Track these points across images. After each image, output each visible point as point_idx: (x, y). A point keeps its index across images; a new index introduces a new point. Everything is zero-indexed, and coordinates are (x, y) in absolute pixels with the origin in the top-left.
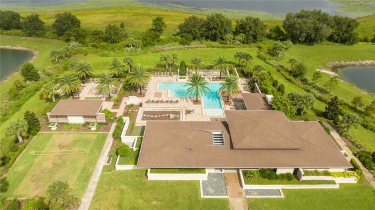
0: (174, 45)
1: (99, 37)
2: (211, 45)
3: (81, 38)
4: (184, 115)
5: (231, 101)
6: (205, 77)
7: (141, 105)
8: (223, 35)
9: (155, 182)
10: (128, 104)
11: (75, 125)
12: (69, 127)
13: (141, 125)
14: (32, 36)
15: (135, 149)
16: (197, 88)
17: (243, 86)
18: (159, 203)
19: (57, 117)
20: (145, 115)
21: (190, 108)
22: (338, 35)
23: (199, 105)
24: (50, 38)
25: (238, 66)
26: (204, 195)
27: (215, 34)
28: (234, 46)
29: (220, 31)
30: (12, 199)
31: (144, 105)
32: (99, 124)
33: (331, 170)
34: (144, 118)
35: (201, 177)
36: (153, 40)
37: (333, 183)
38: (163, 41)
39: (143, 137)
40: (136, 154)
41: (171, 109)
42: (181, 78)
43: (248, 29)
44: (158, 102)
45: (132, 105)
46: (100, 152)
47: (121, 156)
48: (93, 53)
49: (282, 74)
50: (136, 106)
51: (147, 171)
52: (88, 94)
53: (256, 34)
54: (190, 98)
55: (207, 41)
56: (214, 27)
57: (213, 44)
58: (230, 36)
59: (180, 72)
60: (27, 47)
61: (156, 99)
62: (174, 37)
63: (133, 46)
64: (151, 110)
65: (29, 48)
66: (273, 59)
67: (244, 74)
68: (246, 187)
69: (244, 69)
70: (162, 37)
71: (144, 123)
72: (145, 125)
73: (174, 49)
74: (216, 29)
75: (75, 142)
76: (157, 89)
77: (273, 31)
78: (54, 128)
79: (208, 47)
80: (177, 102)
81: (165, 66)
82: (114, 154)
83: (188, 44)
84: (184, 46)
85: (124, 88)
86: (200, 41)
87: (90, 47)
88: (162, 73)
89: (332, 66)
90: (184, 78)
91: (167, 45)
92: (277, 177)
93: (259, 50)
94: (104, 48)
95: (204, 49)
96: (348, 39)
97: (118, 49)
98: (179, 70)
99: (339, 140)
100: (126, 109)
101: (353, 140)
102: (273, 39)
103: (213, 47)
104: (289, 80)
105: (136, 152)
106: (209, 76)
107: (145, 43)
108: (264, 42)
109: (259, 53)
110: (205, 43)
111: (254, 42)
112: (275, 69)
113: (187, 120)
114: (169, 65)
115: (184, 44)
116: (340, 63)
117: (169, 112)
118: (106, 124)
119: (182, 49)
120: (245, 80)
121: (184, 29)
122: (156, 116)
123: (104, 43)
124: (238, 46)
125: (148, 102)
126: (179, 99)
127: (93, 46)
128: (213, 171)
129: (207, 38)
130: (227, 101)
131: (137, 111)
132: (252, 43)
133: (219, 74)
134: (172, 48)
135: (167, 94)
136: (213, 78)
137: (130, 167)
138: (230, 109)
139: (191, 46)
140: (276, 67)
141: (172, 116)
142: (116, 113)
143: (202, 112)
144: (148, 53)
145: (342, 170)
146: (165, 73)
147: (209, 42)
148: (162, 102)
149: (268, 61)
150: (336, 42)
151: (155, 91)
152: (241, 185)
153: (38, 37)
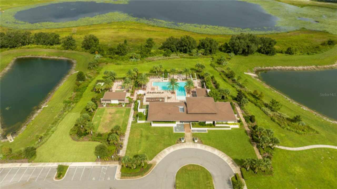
0: (160, 57)
1: (113, 52)
2: (183, 57)
3: (101, 52)
4: (167, 100)
5: (191, 92)
6: (178, 79)
7: (145, 94)
8: (191, 50)
9: (155, 127)
10: (138, 94)
11: (115, 104)
12: (112, 105)
13: (146, 104)
14: (68, 50)
15: (145, 114)
16: (173, 86)
17: (199, 84)
18: (157, 134)
19: (105, 100)
20: (147, 100)
21: (169, 96)
22: (264, 49)
23: (174, 95)
24: (81, 51)
25: (197, 71)
26: (175, 131)
27: (186, 49)
28: (197, 57)
29: (188, 47)
30: (98, 133)
31: (146, 94)
32: (126, 104)
33: (229, 122)
34: (147, 101)
35: (174, 125)
36: (147, 53)
37: (229, 127)
38: (153, 54)
39: (149, 109)
40: (146, 116)
41: (160, 97)
42: (165, 80)
43: (206, 46)
44: (153, 93)
45: (140, 95)
46: (129, 116)
47: (139, 117)
48: (111, 62)
49: (222, 77)
50: (142, 95)
51: (151, 123)
52: (116, 88)
53: (211, 49)
54: (169, 91)
55: (181, 53)
56: (185, 44)
57: (184, 55)
58: (194, 51)
59: (164, 76)
60: (67, 57)
61: (152, 91)
62: (159, 50)
63: (135, 58)
64: (150, 97)
65: (69, 58)
66: (219, 67)
67: (200, 77)
68: (192, 129)
69: (200, 74)
70: (153, 51)
71: (148, 103)
72: (149, 104)
73: (160, 60)
74: (186, 46)
75: (117, 112)
76: (152, 85)
77: (223, 47)
78: (105, 106)
79: (181, 58)
80: (163, 93)
81: (155, 72)
82: (135, 116)
83: (169, 56)
84: (166, 58)
85: (135, 85)
86: (176, 53)
87: (109, 58)
88: (154, 76)
89: (255, 70)
90: (167, 80)
91: (156, 57)
92: (206, 125)
93: (212, 60)
94: (117, 59)
95: (179, 59)
96: (269, 52)
97: (126, 60)
98: (163, 75)
99: (239, 111)
100: (137, 96)
101: (245, 111)
102: (223, 51)
103: (184, 58)
104: (225, 80)
105: (146, 115)
106: (180, 78)
107: (142, 56)
108: (217, 54)
109: (212, 62)
110: (180, 55)
111: (210, 54)
112: (219, 73)
113: (168, 102)
114: (158, 71)
115: (166, 56)
116: (261, 68)
117: (159, 98)
118: (129, 104)
119: (165, 59)
120: (200, 80)
121: (166, 45)
122: (153, 100)
123: (116, 56)
124: (200, 57)
125: (148, 93)
126: (164, 91)
127: (110, 57)
128: (179, 123)
129: (181, 51)
130: (189, 92)
131: (143, 97)
132: (209, 55)
133: (186, 77)
134: (158, 59)
135: (158, 88)
136: (182, 79)
137: (143, 122)
138: (189, 97)
139: (170, 58)
140: (220, 72)
141: (161, 100)
142: (133, 99)
143: (175, 98)
144: (145, 62)
145: (233, 122)
146: (156, 76)
147: (182, 54)
148: (155, 93)
149: (216, 68)
150: (263, 53)
151: (151, 87)
152: (190, 128)
153: (72, 50)
